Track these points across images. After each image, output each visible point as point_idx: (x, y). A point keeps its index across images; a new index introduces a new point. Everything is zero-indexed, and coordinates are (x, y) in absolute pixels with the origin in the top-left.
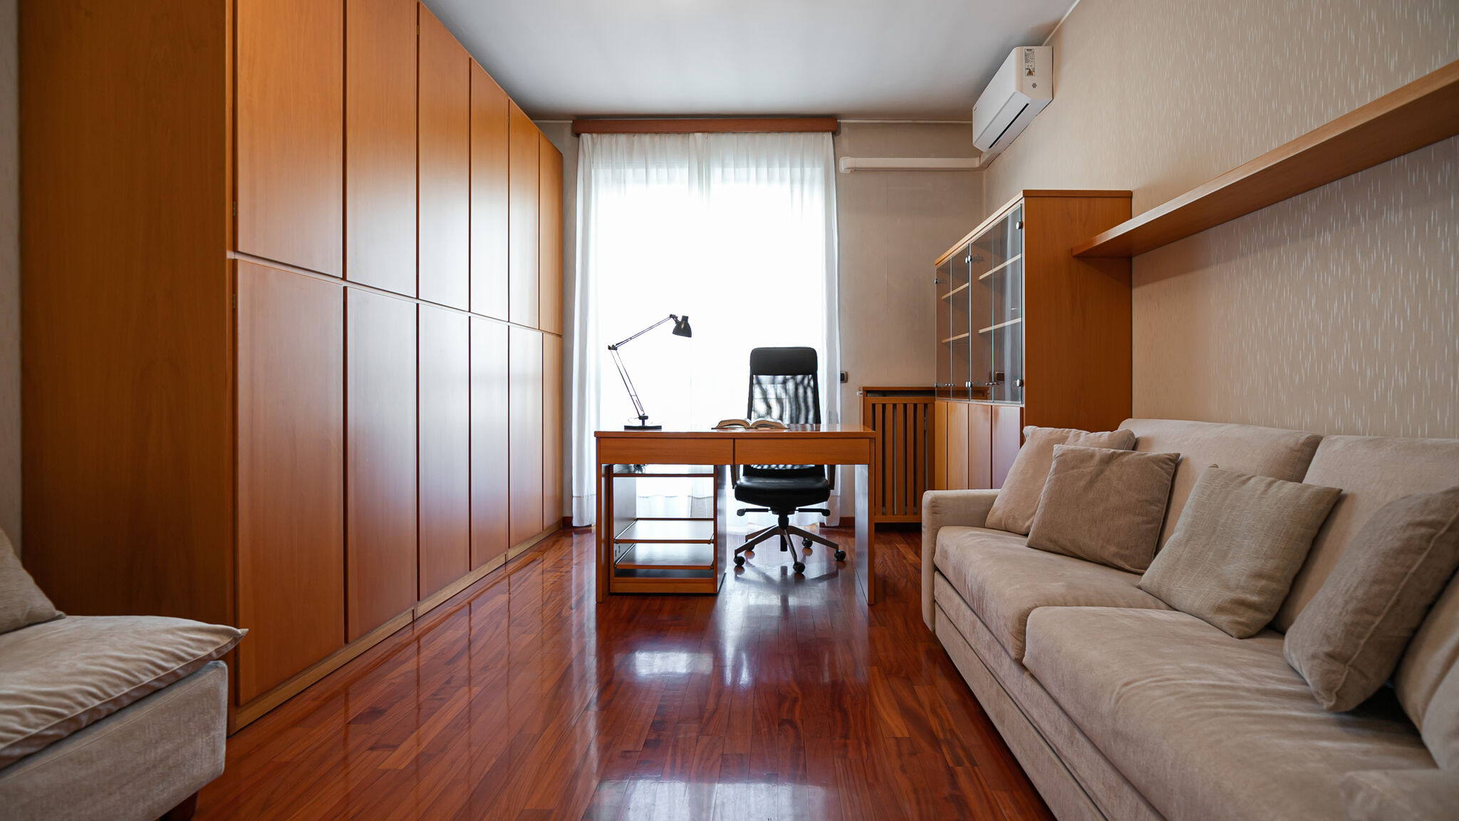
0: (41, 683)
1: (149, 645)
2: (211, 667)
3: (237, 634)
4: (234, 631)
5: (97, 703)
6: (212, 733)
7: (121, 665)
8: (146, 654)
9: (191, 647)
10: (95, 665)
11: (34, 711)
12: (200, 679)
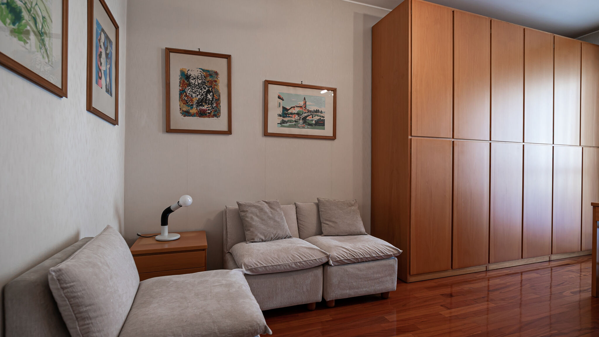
0: (353, 248)
1: (376, 247)
2: (393, 258)
3: (399, 251)
4: (399, 250)
5: (362, 257)
6: (392, 277)
7: (368, 249)
8: (375, 249)
9: (386, 251)
10: (363, 248)
11: (349, 253)
12: (389, 261)
